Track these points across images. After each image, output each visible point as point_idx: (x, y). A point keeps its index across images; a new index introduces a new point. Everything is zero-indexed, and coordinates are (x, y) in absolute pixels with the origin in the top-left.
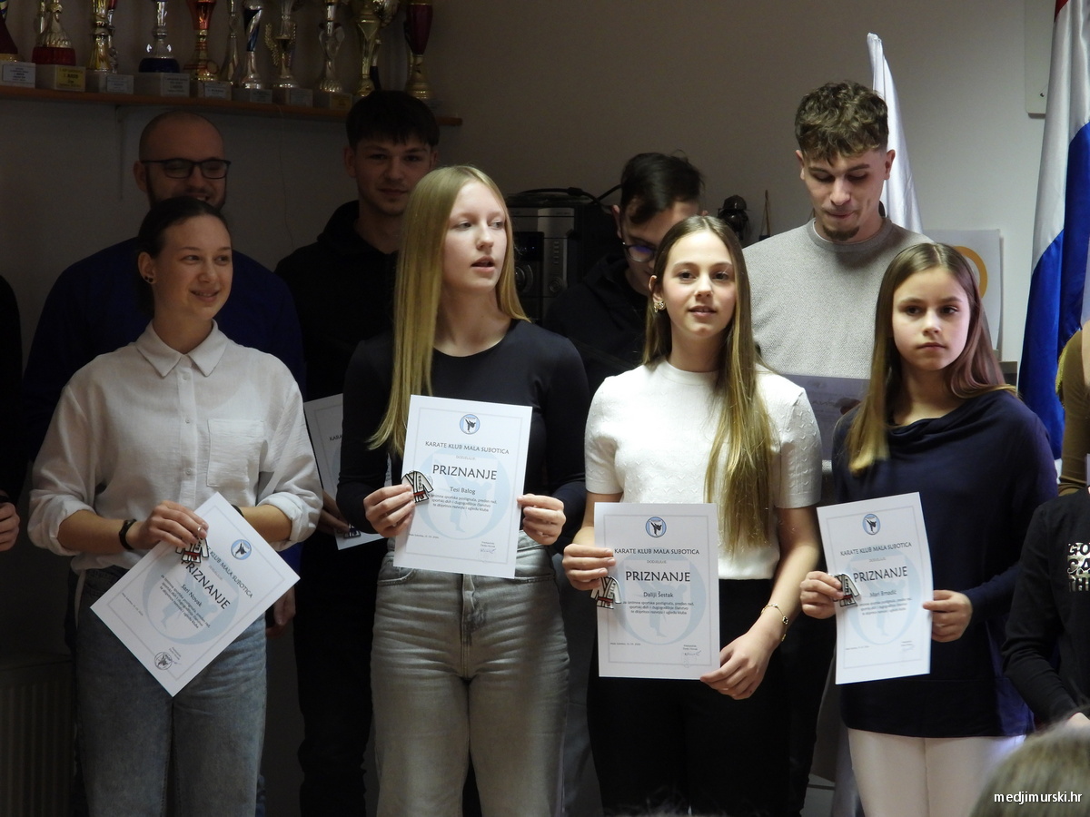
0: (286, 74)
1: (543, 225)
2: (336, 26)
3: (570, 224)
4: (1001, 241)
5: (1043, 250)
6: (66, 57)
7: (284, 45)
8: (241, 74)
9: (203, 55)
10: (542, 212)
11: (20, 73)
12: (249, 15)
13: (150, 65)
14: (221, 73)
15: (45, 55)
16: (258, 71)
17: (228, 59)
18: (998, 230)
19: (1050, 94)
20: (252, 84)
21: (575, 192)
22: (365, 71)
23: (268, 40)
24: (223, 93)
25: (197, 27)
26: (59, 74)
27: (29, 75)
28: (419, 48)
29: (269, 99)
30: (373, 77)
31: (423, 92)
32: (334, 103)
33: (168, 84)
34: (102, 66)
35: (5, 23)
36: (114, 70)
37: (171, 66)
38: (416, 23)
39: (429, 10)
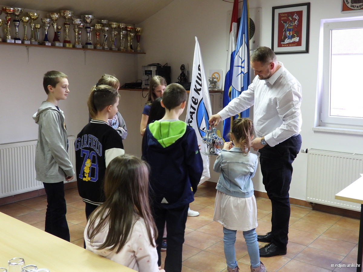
0: (113, 45)
1: (152, 69)
3: (156, 68)
4: (222, 71)
5: (227, 72)
6: (69, 42)
7: (113, 41)
8: (105, 45)
9: (98, 42)
10: (152, 67)
11: (60, 44)
12: (105, 36)
13: (88, 44)
14: (101, 45)
15: (65, 42)
16: (107, 45)
17: (103, 43)
18: (222, 70)
20: (106, 47)
21: (158, 64)
22: (129, 45)
23: (110, 40)
24: (101, 48)
25: (97, 38)
26: (67, 45)
27: (62, 45)
28: (138, 42)
29: (109, 49)
30: (131, 46)
31: (139, 49)
32: (122, 50)
33: (89, 46)
34: (77, 44)
35: (59, 37)
36: (80, 44)
37: (90, 44)
38: (138, 38)
39: (140, 36)
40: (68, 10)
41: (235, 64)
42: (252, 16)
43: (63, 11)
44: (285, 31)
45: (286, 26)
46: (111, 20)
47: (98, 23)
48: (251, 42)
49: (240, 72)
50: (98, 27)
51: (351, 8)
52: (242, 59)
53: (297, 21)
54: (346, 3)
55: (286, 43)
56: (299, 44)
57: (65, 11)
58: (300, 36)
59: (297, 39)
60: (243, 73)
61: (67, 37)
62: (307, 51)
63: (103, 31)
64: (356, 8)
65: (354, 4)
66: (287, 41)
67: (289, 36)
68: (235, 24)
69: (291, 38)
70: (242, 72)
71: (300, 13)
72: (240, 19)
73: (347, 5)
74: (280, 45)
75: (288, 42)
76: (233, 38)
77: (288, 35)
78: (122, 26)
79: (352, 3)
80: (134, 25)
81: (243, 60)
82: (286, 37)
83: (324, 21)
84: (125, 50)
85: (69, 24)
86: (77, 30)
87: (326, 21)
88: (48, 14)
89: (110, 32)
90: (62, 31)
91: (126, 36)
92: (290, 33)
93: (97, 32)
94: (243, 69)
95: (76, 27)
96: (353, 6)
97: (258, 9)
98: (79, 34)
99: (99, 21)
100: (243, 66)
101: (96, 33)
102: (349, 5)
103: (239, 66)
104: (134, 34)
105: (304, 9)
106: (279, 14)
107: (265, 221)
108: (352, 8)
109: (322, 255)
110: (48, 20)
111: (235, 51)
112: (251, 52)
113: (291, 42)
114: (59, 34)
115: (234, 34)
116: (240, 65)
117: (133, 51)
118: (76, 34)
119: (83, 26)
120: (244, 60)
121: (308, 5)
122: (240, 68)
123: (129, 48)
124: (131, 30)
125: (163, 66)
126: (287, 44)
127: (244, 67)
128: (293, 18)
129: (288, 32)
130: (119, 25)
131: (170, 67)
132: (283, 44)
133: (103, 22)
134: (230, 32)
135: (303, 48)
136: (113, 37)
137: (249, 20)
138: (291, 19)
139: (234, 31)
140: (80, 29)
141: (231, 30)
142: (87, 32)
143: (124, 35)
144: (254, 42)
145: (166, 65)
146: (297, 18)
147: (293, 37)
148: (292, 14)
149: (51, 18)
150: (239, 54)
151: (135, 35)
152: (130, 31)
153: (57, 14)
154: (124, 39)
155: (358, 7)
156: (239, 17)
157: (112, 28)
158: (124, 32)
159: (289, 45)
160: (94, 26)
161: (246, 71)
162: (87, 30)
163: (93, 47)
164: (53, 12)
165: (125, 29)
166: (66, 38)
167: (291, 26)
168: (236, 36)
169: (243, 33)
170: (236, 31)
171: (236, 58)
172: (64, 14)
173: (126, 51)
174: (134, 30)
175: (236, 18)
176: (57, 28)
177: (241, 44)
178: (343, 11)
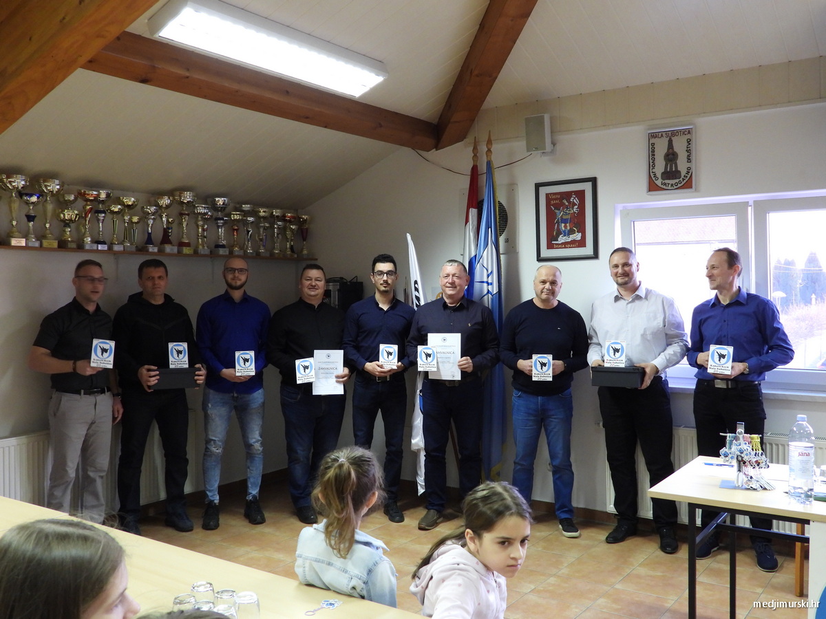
0: (262, 248)
1: (331, 288)
2: (278, 234)
3: (338, 287)
6: (188, 245)
7: (261, 240)
8: (247, 248)
9: (235, 243)
10: (331, 284)
11: (172, 249)
12: (249, 232)
13: (218, 246)
14: (241, 248)
15: (181, 244)
16: (251, 247)
17: (244, 244)
19: (464, 249)
20: (250, 251)
21: (342, 278)
22: (288, 246)
23: (257, 238)
24: (241, 253)
25: (234, 235)
26: (186, 250)
27: (175, 250)
28: (304, 239)
29: (255, 255)
30: (292, 247)
31: (305, 252)
32: (276, 256)
33: (222, 251)
34: (201, 247)
35: (170, 236)
36: (206, 248)
37: (223, 246)
38: (303, 233)
39: (307, 229)
40: (187, 191)
41: (477, 278)
42: (502, 197)
43: (178, 193)
44: (558, 222)
45: (560, 214)
46: (257, 204)
47: (236, 210)
48: (502, 239)
49: (486, 292)
50: (236, 216)
51: (662, 186)
52: (487, 270)
53: (576, 207)
54: (654, 179)
55: (560, 243)
56: (582, 243)
57: (181, 193)
58: (582, 230)
59: (578, 236)
60: (491, 294)
61: (185, 236)
62: (596, 256)
63: (245, 223)
64: (669, 188)
65: (667, 181)
66: (562, 239)
67: (564, 231)
68: (473, 212)
69: (569, 235)
70: (488, 292)
71: (581, 195)
72: (482, 201)
73: (656, 182)
74: (550, 246)
75: (563, 241)
76: (471, 234)
77: (563, 229)
78: (276, 213)
79: (663, 178)
80: (296, 210)
81: (489, 272)
82: (559, 233)
83: (620, 207)
84: (281, 256)
85: (188, 215)
86: (201, 223)
87: (624, 207)
88: (152, 199)
89: (256, 225)
90: (175, 226)
91: (283, 230)
92: (565, 227)
93: (235, 225)
94: (490, 286)
95: (200, 219)
96: (665, 184)
97: (512, 188)
98: (203, 230)
99: (238, 206)
100: (489, 282)
101: (232, 226)
102: (659, 182)
103: (483, 282)
104: (297, 227)
105: (587, 187)
106: (547, 195)
107: (540, 549)
108: (664, 187)
109: (637, 599)
110: (153, 209)
111: (476, 256)
112: (502, 257)
113: (569, 240)
114: (170, 231)
115: (473, 227)
116: (485, 280)
117: (296, 256)
118: (200, 230)
119: (211, 216)
120: (492, 272)
121: (594, 181)
122: (485, 285)
123: (289, 252)
124: (293, 220)
125: (350, 282)
126: (562, 244)
127: (491, 284)
128: (569, 202)
129: (563, 225)
130: (273, 212)
131: (362, 283)
132: (557, 244)
133: (244, 209)
134: (466, 224)
135: (588, 250)
136: (261, 232)
137: (497, 203)
138: (567, 204)
139: (472, 223)
140: (205, 220)
141: (467, 221)
142: (218, 227)
143: (278, 228)
144: (507, 241)
145: (355, 280)
146: (576, 201)
147: (571, 232)
148: (568, 195)
149: (157, 205)
150: (483, 261)
151: (298, 229)
152: (290, 222)
153: (169, 198)
154: (280, 236)
155: (672, 185)
156: (480, 199)
157: (260, 217)
158: (279, 223)
159: (565, 245)
160: (229, 215)
161: (495, 291)
162: (218, 223)
163: (227, 253)
164: (161, 194)
165: (283, 218)
166: (183, 237)
167: (566, 214)
168: (476, 231)
169: (488, 226)
170: (475, 223)
171: (478, 268)
172: (180, 197)
173: (283, 258)
174: (297, 220)
175: (475, 201)
176: (168, 221)
177: (486, 245)
178: (649, 191)
